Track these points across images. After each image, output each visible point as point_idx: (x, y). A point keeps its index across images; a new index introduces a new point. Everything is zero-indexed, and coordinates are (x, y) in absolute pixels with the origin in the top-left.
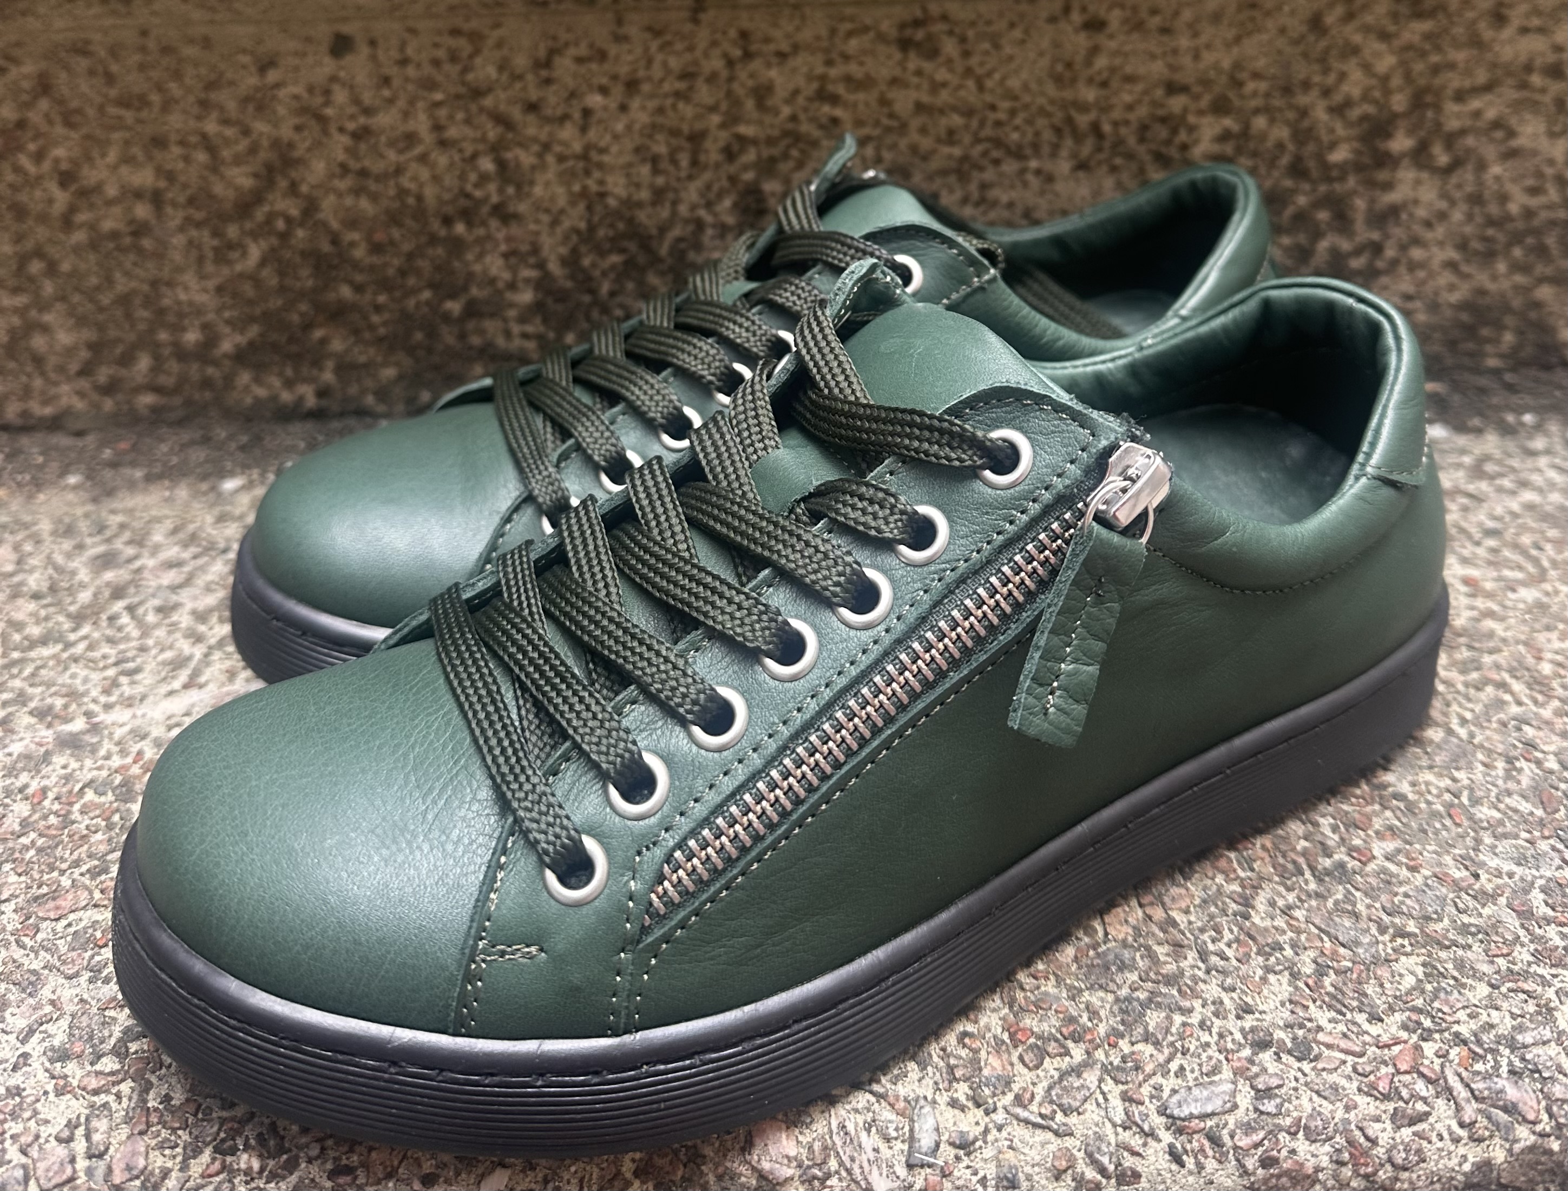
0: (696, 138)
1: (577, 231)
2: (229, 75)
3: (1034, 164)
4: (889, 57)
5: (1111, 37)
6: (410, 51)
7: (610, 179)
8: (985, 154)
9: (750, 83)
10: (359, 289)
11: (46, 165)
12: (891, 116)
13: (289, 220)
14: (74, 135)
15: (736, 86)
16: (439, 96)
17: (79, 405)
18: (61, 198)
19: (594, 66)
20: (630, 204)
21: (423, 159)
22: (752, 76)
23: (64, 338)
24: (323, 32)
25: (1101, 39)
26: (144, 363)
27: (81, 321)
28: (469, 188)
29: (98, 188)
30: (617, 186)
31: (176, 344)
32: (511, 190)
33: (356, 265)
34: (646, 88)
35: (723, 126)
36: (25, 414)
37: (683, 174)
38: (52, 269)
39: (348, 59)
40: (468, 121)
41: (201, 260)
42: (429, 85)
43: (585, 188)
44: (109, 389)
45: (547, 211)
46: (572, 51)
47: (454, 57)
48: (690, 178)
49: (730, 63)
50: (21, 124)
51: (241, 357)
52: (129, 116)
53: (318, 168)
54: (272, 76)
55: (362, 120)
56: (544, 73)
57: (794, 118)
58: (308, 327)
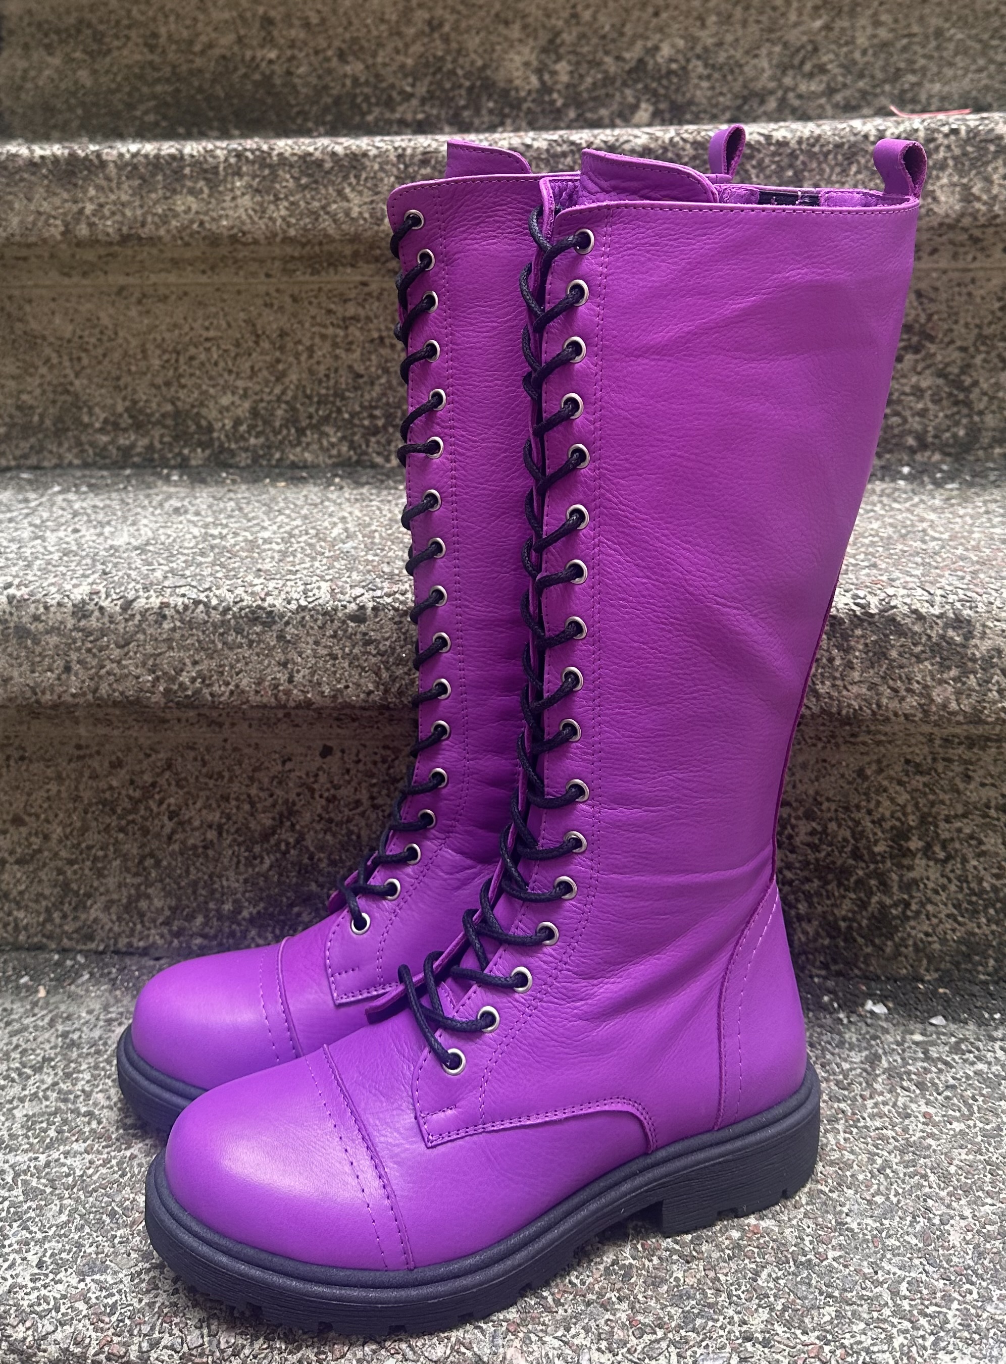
2: (266, 764)
6: (361, 756)
10: (321, 886)
11: (164, 806)
14: (181, 792)
17: (160, 942)
18: (169, 826)
21: (363, 814)
23: (158, 903)
24: (318, 745)
26: (200, 920)
27: (168, 894)
29: (189, 821)
31: (218, 910)
33: (320, 872)
36: (130, 945)
38: (158, 863)
39: (329, 758)
40: (388, 796)
41: (238, 862)
44: (178, 934)
47: (384, 761)
50: (154, 785)
51: (252, 921)
52: (211, 783)
53: (307, 816)
55: (332, 791)
58: (291, 905)
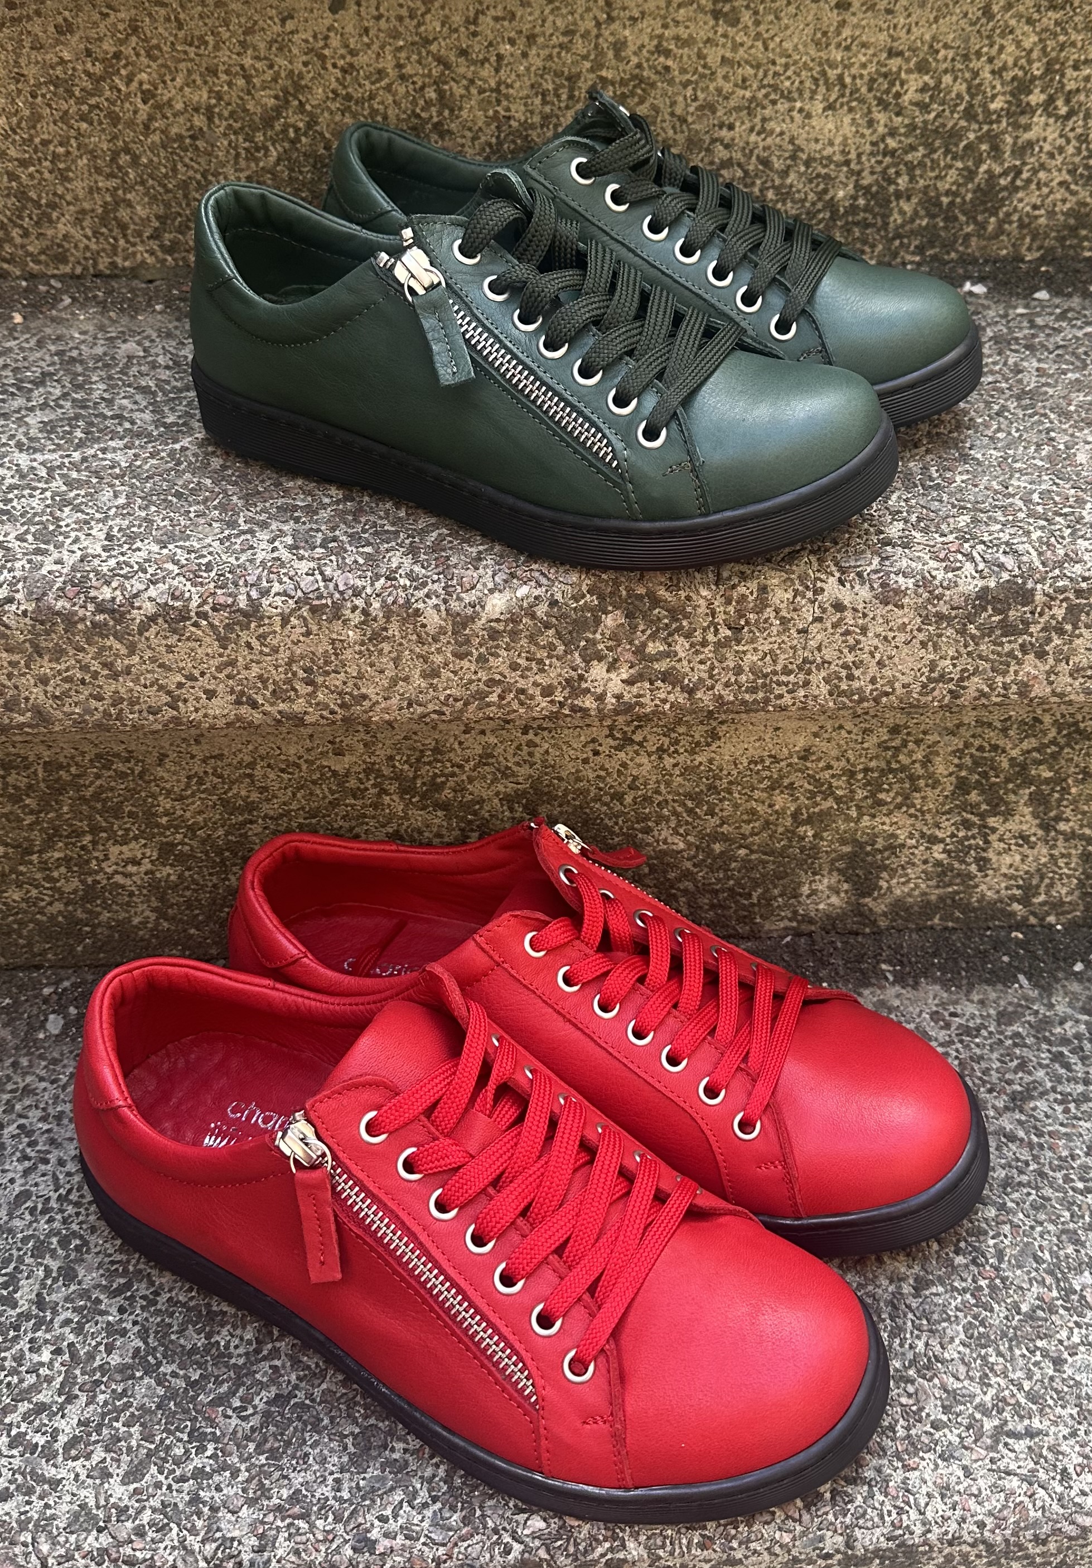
0: (573, 79)
1: (490, 145)
3: (798, 105)
4: (705, 23)
5: (854, 14)
7: (513, 107)
8: (766, 96)
9: (611, 39)
12: (705, 66)
13: (297, 130)
15: (601, 40)
16: (401, 43)
19: (506, 23)
20: (525, 125)
22: (612, 34)
25: (847, 16)
28: (418, 111)
30: (518, 111)
32: (446, 113)
34: (541, 40)
35: (592, 70)
37: (563, 105)
42: (395, 35)
43: (496, 112)
45: (470, 129)
46: (492, 12)
48: (567, 108)
49: (598, 24)
54: (290, 25)
56: (472, 28)
57: (639, 66)
